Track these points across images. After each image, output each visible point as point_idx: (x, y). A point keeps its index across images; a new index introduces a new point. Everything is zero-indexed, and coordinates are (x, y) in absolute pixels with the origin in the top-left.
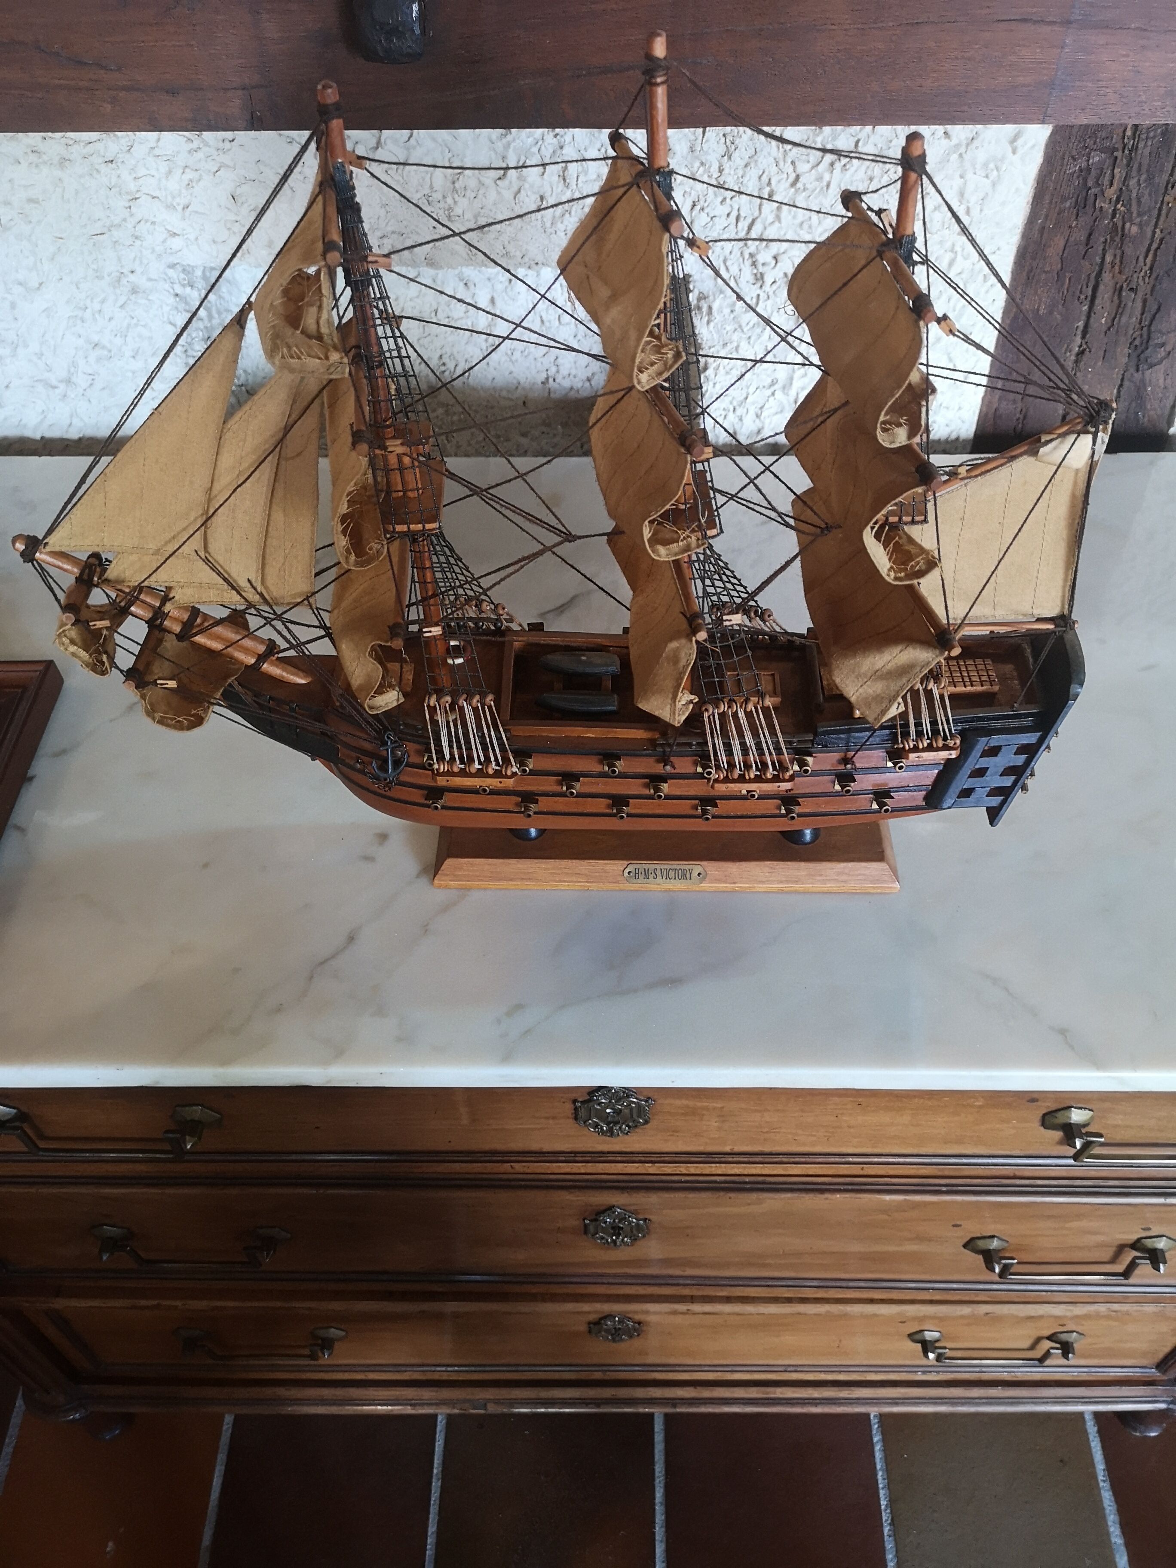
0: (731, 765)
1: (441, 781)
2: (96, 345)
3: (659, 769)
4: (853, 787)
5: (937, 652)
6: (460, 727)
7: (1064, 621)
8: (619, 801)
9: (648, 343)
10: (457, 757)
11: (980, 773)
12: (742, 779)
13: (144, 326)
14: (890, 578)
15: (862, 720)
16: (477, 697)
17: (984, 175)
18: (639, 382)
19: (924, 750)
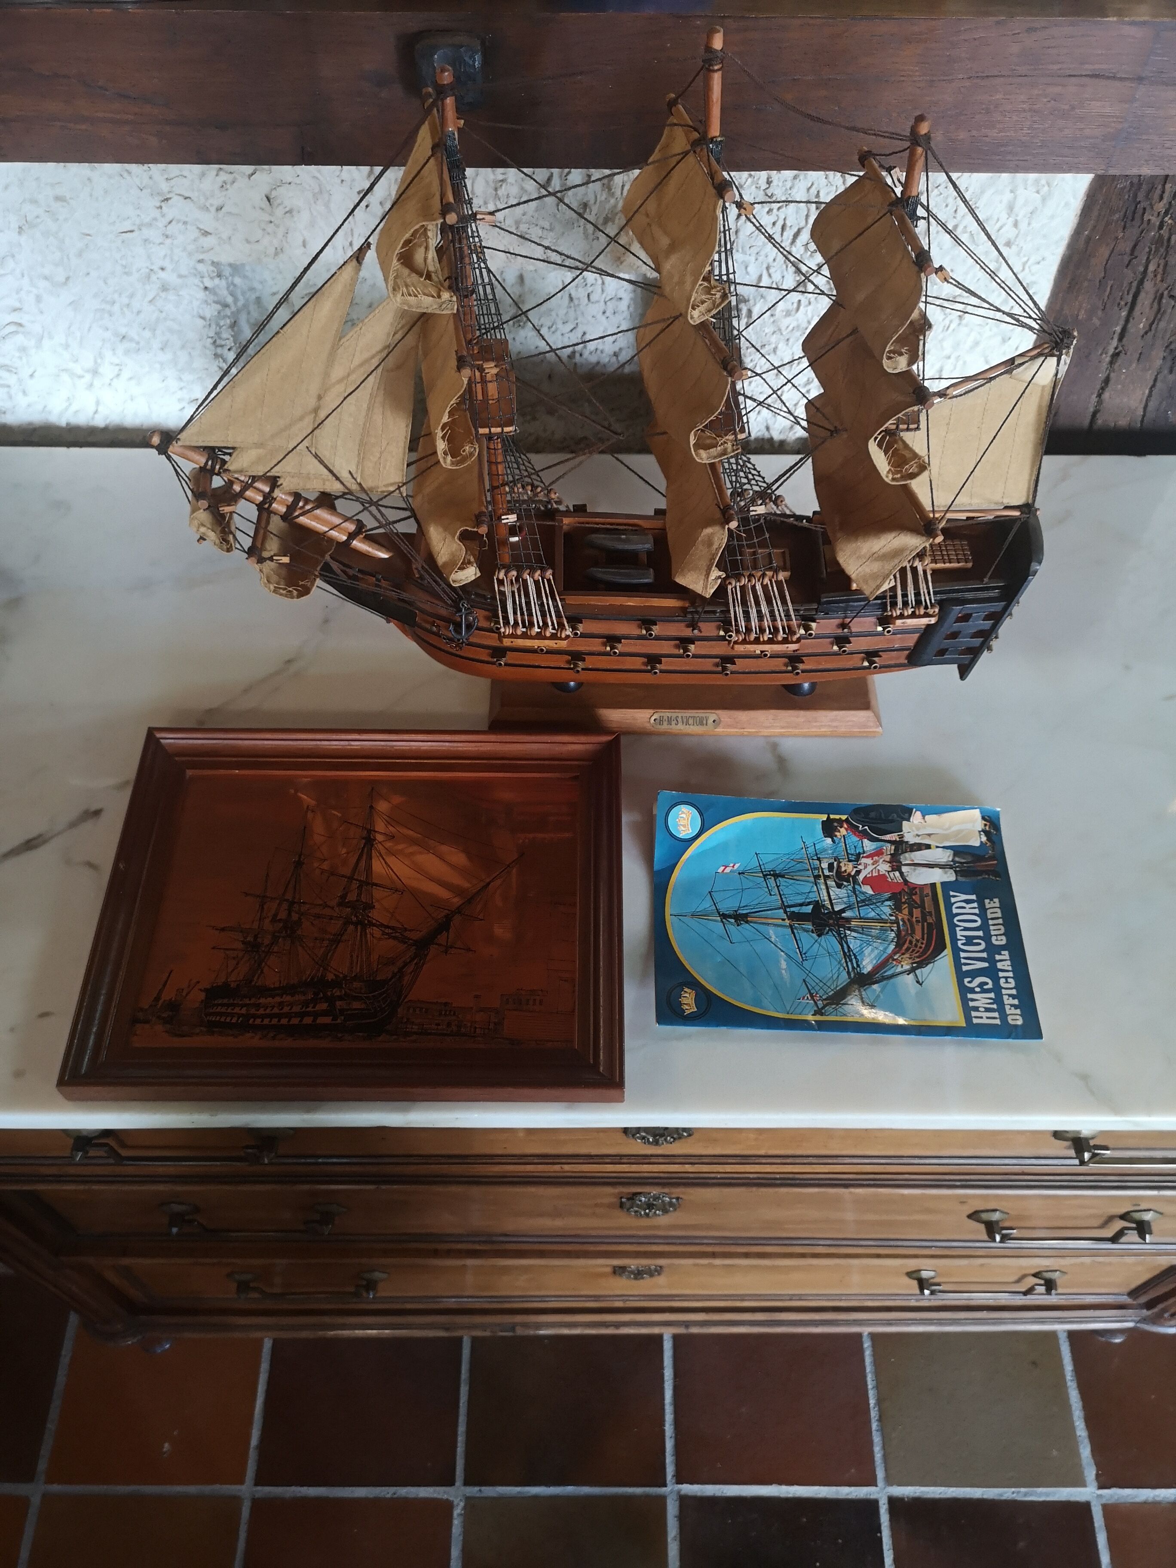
0: (749, 630)
1: (507, 642)
2: (124, 337)
3: (688, 632)
4: (848, 648)
5: (924, 538)
6: (523, 596)
7: (1028, 508)
8: (653, 660)
9: (701, 285)
10: (520, 622)
11: (954, 635)
12: (757, 641)
13: (173, 320)
14: (888, 479)
15: (858, 592)
16: (539, 572)
17: (1034, 190)
18: (692, 318)
19: (909, 617)
